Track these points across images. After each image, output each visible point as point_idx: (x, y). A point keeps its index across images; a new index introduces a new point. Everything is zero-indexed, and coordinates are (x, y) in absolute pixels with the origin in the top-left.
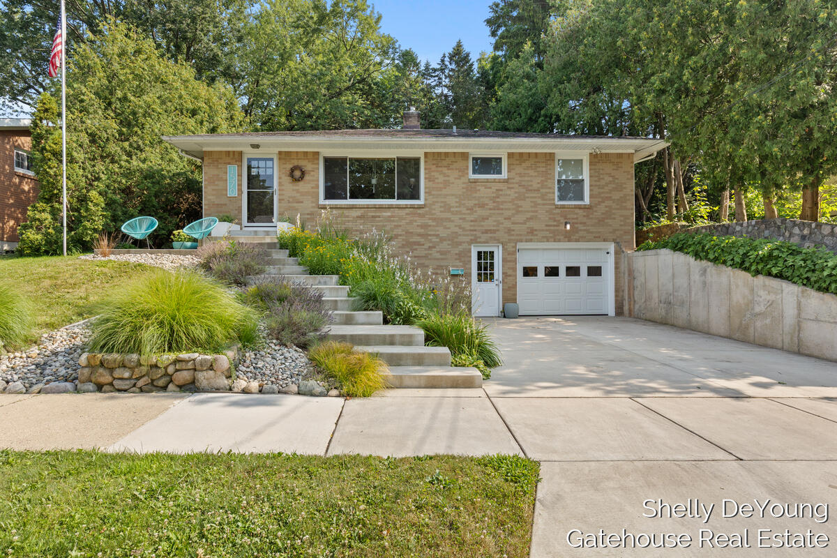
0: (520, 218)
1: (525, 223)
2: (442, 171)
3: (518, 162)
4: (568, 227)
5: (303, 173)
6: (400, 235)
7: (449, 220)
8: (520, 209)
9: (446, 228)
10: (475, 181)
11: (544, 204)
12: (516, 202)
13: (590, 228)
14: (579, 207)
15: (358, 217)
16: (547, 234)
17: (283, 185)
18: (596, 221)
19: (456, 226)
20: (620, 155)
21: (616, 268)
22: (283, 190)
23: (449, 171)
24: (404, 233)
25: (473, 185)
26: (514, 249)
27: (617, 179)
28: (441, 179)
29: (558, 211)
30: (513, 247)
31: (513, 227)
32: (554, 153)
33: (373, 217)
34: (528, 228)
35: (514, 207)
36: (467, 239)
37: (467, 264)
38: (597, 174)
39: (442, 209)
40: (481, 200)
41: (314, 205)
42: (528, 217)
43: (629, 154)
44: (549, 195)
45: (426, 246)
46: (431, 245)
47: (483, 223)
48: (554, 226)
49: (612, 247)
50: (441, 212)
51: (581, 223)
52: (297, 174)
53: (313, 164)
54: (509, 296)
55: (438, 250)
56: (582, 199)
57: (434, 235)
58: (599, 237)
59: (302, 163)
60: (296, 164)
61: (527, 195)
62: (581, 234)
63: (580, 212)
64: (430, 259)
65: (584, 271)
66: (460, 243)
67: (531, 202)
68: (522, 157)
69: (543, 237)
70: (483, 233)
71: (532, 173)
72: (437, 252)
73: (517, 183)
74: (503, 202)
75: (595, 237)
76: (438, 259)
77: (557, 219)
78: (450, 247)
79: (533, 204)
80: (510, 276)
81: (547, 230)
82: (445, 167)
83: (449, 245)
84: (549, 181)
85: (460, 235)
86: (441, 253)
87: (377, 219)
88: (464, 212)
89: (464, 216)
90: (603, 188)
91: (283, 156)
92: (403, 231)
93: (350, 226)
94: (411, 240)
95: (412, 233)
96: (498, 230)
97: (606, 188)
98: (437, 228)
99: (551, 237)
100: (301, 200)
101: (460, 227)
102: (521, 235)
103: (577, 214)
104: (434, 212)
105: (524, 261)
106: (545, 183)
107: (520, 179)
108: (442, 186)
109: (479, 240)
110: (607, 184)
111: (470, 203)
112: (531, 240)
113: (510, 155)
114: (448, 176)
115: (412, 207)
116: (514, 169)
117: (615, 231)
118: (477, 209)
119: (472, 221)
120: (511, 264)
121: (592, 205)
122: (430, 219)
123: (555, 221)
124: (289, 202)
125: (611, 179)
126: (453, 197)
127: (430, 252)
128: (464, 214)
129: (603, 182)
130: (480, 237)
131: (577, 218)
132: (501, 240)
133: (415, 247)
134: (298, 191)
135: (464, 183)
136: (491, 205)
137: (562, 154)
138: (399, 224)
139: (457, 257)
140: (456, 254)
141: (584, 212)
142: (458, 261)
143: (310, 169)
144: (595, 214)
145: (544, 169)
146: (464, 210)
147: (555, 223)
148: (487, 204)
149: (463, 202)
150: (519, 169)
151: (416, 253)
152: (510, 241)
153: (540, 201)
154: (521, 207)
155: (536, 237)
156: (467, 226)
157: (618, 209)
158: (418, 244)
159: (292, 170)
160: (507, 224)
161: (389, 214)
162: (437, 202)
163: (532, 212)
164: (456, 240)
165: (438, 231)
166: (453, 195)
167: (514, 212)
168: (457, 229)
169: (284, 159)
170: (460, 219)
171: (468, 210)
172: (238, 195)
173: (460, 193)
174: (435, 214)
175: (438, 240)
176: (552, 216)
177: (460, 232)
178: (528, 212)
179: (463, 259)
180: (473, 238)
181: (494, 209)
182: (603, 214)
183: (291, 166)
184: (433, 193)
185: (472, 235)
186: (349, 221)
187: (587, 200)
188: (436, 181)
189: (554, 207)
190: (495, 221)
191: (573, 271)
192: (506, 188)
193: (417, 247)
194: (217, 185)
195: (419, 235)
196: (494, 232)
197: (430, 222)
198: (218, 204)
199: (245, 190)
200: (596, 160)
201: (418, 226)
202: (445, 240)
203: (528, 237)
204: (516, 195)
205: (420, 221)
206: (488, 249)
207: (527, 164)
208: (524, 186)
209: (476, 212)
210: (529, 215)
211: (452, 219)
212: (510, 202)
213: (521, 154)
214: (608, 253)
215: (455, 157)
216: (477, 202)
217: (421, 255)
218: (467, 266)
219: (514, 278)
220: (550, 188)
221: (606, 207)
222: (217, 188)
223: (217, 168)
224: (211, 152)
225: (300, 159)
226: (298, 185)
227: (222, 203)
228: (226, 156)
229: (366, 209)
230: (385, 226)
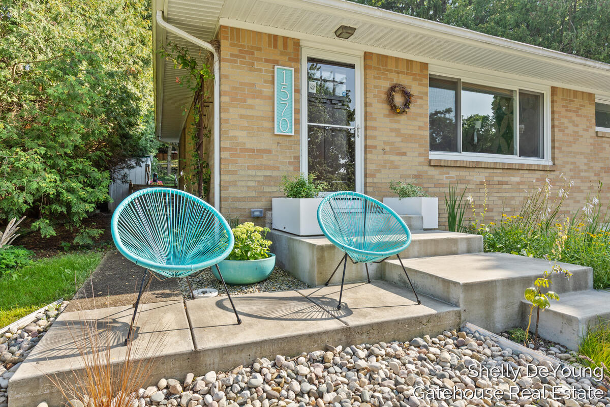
2: (571, 117)
5: (408, 99)
10: (598, 136)
15: (481, 183)
17: (373, 118)
22: (372, 128)
23: (578, 119)
25: (599, 140)
28: (571, 129)
33: (500, 183)
39: (572, 174)
41: (423, 159)
50: (571, 177)
52: (399, 99)
59: (404, 80)
60: (395, 82)
82: (574, 111)
87: (505, 187)
88: (591, 178)
89: (591, 184)
91: (373, 63)
100: (404, 150)
104: (563, 177)
108: (571, 139)
111: (597, 166)
114: (577, 125)
118: (605, 174)
122: (560, 187)
124: (385, 153)
126: (582, 157)
128: (592, 181)
134: (397, 132)
135: (591, 137)
143: (417, 93)
146: (592, 176)
149: (591, 164)
159: (390, 92)
161: (517, 179)
162: (567, 163)
166: (582, 153)
169: (376, 68)
170: (588, 188)
172: (295, 131)
173: (588, 151)
183: (388, 84)
194: (251, 107)
198: (253, 150)
199: (305, 123)
216: (603, 165)
222: (249, 112)
223: (252, 69)
224: (238, 30)
225: (403, 73)
226: (399, 122)
227: (262, 146)
228: (270, 46)
229: (491, 171)
230: (513, 198)
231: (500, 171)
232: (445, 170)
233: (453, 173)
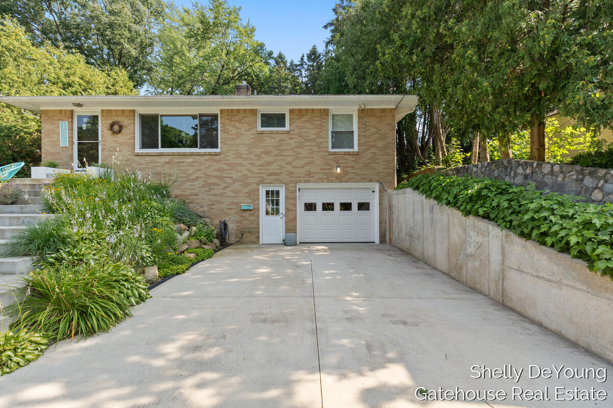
0: (299, 163)
1: (303, 167)
2: (234, 125)
3: (297, 117)
4: (339, 170)
5: (121, 127)
6: (200, 177)
7: (241, 165)
8: (299, 156)
9: (238, 171)
10: (262, 133)
11: (319, 152)
12: (296, 150)
13: (358, 171)
14: (348, 154)
15: (166, 163)
16: (322, 176)
17: (105, 137)
18: (363, 165)
19: (246, 170)
20: (383, 110)
21: (380, 204)
22: (105, 141)
23: (240, 125)
24: (204, 176)
25: (260, 136)
26: (294, 189)
27: (381, 130)
28: (234, 131)
29: (331, 157)
30: (293, 187)
31: (293, 170)
32: (328, 109)
33: (178, 162)
34: (306, 171)
35: (294, 154)
36: (256, 180)
37: (255, 201)
38: (363, 126)
39: (235, 156)
40: (267, 148)
41: (130, 153)
42: (307, 162)
43: (391, 109)
44: (323, 144)
45: (222, 186)
46: (225, 185)
47: (268, 168)
48: (328, 169)
49: (377, 187)
50: (234, 158)
51: (350, 167)
52: (116, 128)
53: (129, 120)
54: (291, 228)
55: (232, 189)
56: (352, 147)
57: (228, 177)
58: (366, 178)
59: (120, 119)
60: (115, 120)
61: (305, 144)
62: (350, 176)
63: (349, 157)
64: (226, 197)
65: (355, 207)
66: (250, 184)
67: (309, 150)
68: (301, 112)
69: (318, 179)
70: (268, 175)
71: (309, 125)
72: (231, 191)
73: (296, 134)
74: (285, 150)
75: (362, 178)
76: (231, 197)
77: (330, 163)
78: (241, 187)
79: (310, 152)
80: (291, 210)
81: (322, 173)
82: (237, 121)
83: (240, 185)
84: (323, 132)
85: (250, 177)
86: (234, 192)
87: (181, 164)
88: (252, 158)
89: (253, 162)
90: (369, 138)
91: (105, 114)
92: (202, 174)
93: (160, 170)
94: (209, 181)
95: (210, 175)
96: (281, 173)
97: (371, 137)
98: (231, 172)
99: (325, 179)
100: (120, 149)
101: (249, 170)
102: (300, 177)
103: (347, 159)
104: (228, 158)
105: (303, 198)
106: (320, 134)
107: (300, 131)
108: (234, 137)
109: (265, 181)
110: (372, 135)
111: (258, 151)
112: (308, 181)
113: (292, 111)
114: (240, 129)
115: (210, 154)
116: (294, 122)
117: (378, 173)
118: (264, 155)
119: (259, 166)
120: (291, 201)
121: (360, 152)
122: (225, 164)
123: (328, 165)
124: (110, 151)
125: (375, 130)
126: (244, 146)
127: (225, 191)
128: (253, 160)
129: (368, 133)
130: (266, 179)
131: (347, 163)
132: (284, 181)
133: (212, 187)
135: (253, 134)
136: (276, 152)
137: (334, 110)
138: (200, 168)
139: (247, 195)
140: (247, 193)
141: (352, 158)
142: (248, 198)
143: (127, 124)
144: (362, 159)
145: (319, 122)
146: (253, 157)
147: (328, 167)
148: (272, 152)
149: (253, 150)
150: (298, 123)
151: (213, 192)
152: (291, 182)
153: (315, 149)
154: (300, 154)
155: (312, 179)
156: (255, 169)
157: (381, 155)
158: (215, 184)
159: (112, 126)
160: (289, 168)
161: (191, 160)
162: (231, 150)
163: (310, 157)
164: (246, 181)
165: (231, 174)
166: (243, 144)
167: (294, 158)
168: (247, 173)
169: (106, 116)
170: (250, 164)
171: (256, 156)
172: (69, 145)
173: (250, 142)
174: (229, 160)
175: (231, 181)
176: (325, 161)
177: (249, 174)
178: (306, 158)
179: (252, 197)
180: (260, 179)
181: (278, 156)
182: (368, 159)
183: (111, 122)
184: (227, 143)
185: (259, 177)
186: (158, 166)
187: (356, 148)
188: (230, 133)
189: (328, 154)
190: (278, 166)
191: (346, 207)
192: (287, 138)
193: (214, 187)
194: (52, 138)
195: (216, 177)
196: (278, 174)
197: (225, 167)
198: (53, 153)
199: (76, 141)
200: (363, 114)
201: (215, 170)
202: (237, 181)
203: (306, 179)
204: (297, 144)
205: (216, 166)
206: (275, 189)
207: (306, 118)
208: (302, 136)
209: (263, 158)
210: (306, 160)
211: (243, 164)
212: (291, 150)
213: (300, 110)
214: (373, 192)
215: (245, 113)
216: (263, 150)
217: (218, 194)
218: (256, 203)
219: (294, 212)
220: (324, 138)
221: (372, 153)
222: (52, 139)
223: (52, 124)
224: (47, 110)
225: (120, 116)
226: (116, 137)
227: (57, 151)
228: (59, 114)
229: (172, 156)
230: (188, 170)
231: (179, 156)
232: (143, 157)
233: (148, 159)
